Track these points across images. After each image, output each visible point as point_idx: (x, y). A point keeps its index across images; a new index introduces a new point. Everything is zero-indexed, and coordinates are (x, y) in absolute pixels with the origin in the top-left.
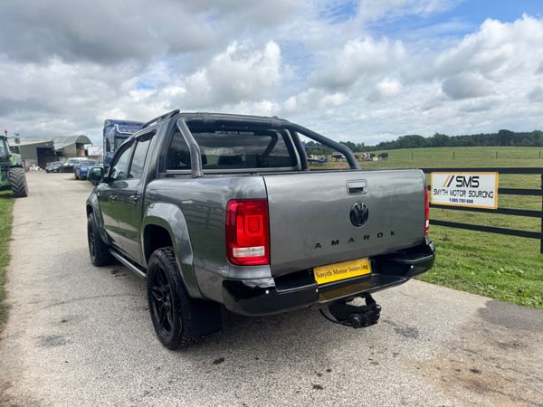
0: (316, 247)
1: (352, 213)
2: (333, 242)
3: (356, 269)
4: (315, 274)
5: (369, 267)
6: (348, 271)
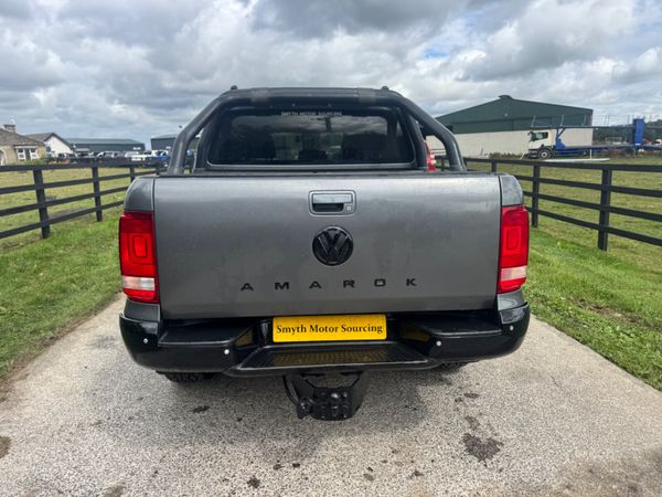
0: (244, 288)
1: (316, 244)
2: (277, 285)
3: (357, 330)
4: (275, 325)
5: (384, 329)
6: (340, 329)
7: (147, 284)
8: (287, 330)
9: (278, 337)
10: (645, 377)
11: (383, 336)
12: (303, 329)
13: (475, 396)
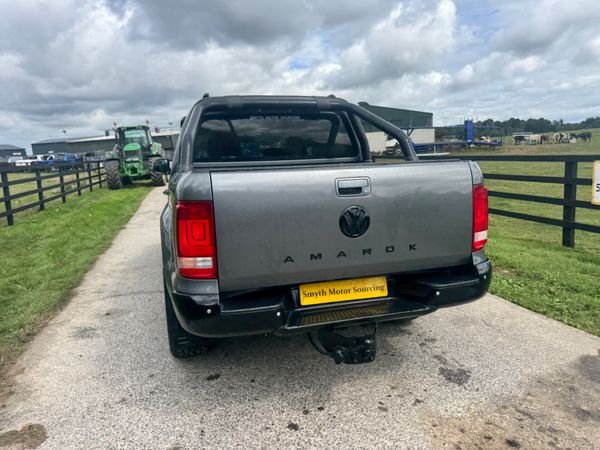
0: (286, 261)
1: (342, 221)
2: (312, 256)
3: (365, 290)
4: (301, 292)
5: (386, 288)
6: (352, 291)
7: (204, 263)
8: (311, 295)
9: (305, 301)
10: (544, 313)
11: (385, 293)
12: (324, 293)
13: (434, 340)
